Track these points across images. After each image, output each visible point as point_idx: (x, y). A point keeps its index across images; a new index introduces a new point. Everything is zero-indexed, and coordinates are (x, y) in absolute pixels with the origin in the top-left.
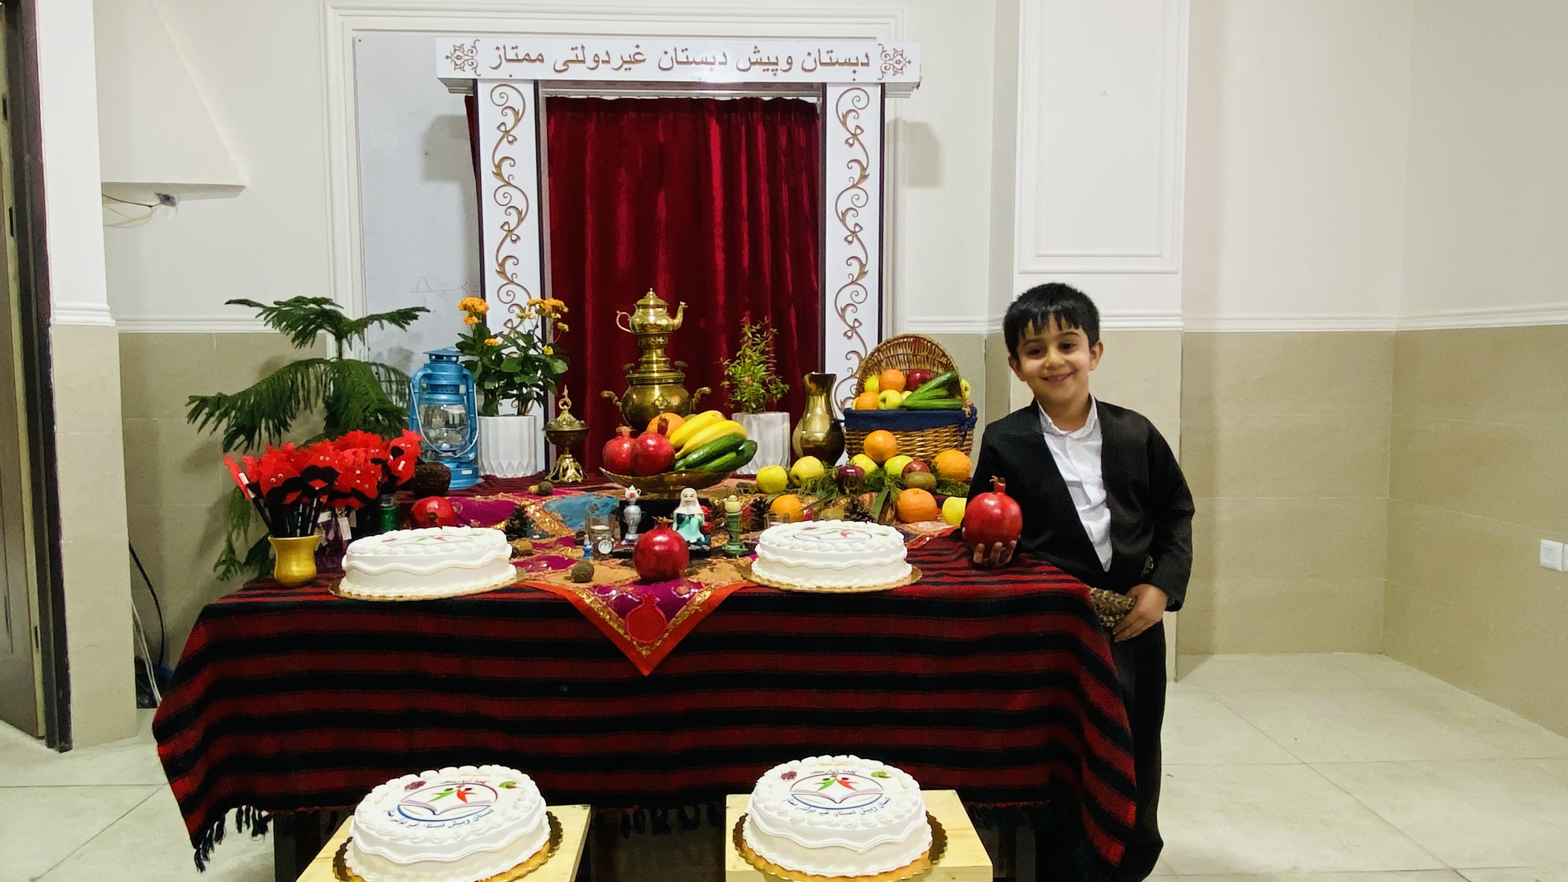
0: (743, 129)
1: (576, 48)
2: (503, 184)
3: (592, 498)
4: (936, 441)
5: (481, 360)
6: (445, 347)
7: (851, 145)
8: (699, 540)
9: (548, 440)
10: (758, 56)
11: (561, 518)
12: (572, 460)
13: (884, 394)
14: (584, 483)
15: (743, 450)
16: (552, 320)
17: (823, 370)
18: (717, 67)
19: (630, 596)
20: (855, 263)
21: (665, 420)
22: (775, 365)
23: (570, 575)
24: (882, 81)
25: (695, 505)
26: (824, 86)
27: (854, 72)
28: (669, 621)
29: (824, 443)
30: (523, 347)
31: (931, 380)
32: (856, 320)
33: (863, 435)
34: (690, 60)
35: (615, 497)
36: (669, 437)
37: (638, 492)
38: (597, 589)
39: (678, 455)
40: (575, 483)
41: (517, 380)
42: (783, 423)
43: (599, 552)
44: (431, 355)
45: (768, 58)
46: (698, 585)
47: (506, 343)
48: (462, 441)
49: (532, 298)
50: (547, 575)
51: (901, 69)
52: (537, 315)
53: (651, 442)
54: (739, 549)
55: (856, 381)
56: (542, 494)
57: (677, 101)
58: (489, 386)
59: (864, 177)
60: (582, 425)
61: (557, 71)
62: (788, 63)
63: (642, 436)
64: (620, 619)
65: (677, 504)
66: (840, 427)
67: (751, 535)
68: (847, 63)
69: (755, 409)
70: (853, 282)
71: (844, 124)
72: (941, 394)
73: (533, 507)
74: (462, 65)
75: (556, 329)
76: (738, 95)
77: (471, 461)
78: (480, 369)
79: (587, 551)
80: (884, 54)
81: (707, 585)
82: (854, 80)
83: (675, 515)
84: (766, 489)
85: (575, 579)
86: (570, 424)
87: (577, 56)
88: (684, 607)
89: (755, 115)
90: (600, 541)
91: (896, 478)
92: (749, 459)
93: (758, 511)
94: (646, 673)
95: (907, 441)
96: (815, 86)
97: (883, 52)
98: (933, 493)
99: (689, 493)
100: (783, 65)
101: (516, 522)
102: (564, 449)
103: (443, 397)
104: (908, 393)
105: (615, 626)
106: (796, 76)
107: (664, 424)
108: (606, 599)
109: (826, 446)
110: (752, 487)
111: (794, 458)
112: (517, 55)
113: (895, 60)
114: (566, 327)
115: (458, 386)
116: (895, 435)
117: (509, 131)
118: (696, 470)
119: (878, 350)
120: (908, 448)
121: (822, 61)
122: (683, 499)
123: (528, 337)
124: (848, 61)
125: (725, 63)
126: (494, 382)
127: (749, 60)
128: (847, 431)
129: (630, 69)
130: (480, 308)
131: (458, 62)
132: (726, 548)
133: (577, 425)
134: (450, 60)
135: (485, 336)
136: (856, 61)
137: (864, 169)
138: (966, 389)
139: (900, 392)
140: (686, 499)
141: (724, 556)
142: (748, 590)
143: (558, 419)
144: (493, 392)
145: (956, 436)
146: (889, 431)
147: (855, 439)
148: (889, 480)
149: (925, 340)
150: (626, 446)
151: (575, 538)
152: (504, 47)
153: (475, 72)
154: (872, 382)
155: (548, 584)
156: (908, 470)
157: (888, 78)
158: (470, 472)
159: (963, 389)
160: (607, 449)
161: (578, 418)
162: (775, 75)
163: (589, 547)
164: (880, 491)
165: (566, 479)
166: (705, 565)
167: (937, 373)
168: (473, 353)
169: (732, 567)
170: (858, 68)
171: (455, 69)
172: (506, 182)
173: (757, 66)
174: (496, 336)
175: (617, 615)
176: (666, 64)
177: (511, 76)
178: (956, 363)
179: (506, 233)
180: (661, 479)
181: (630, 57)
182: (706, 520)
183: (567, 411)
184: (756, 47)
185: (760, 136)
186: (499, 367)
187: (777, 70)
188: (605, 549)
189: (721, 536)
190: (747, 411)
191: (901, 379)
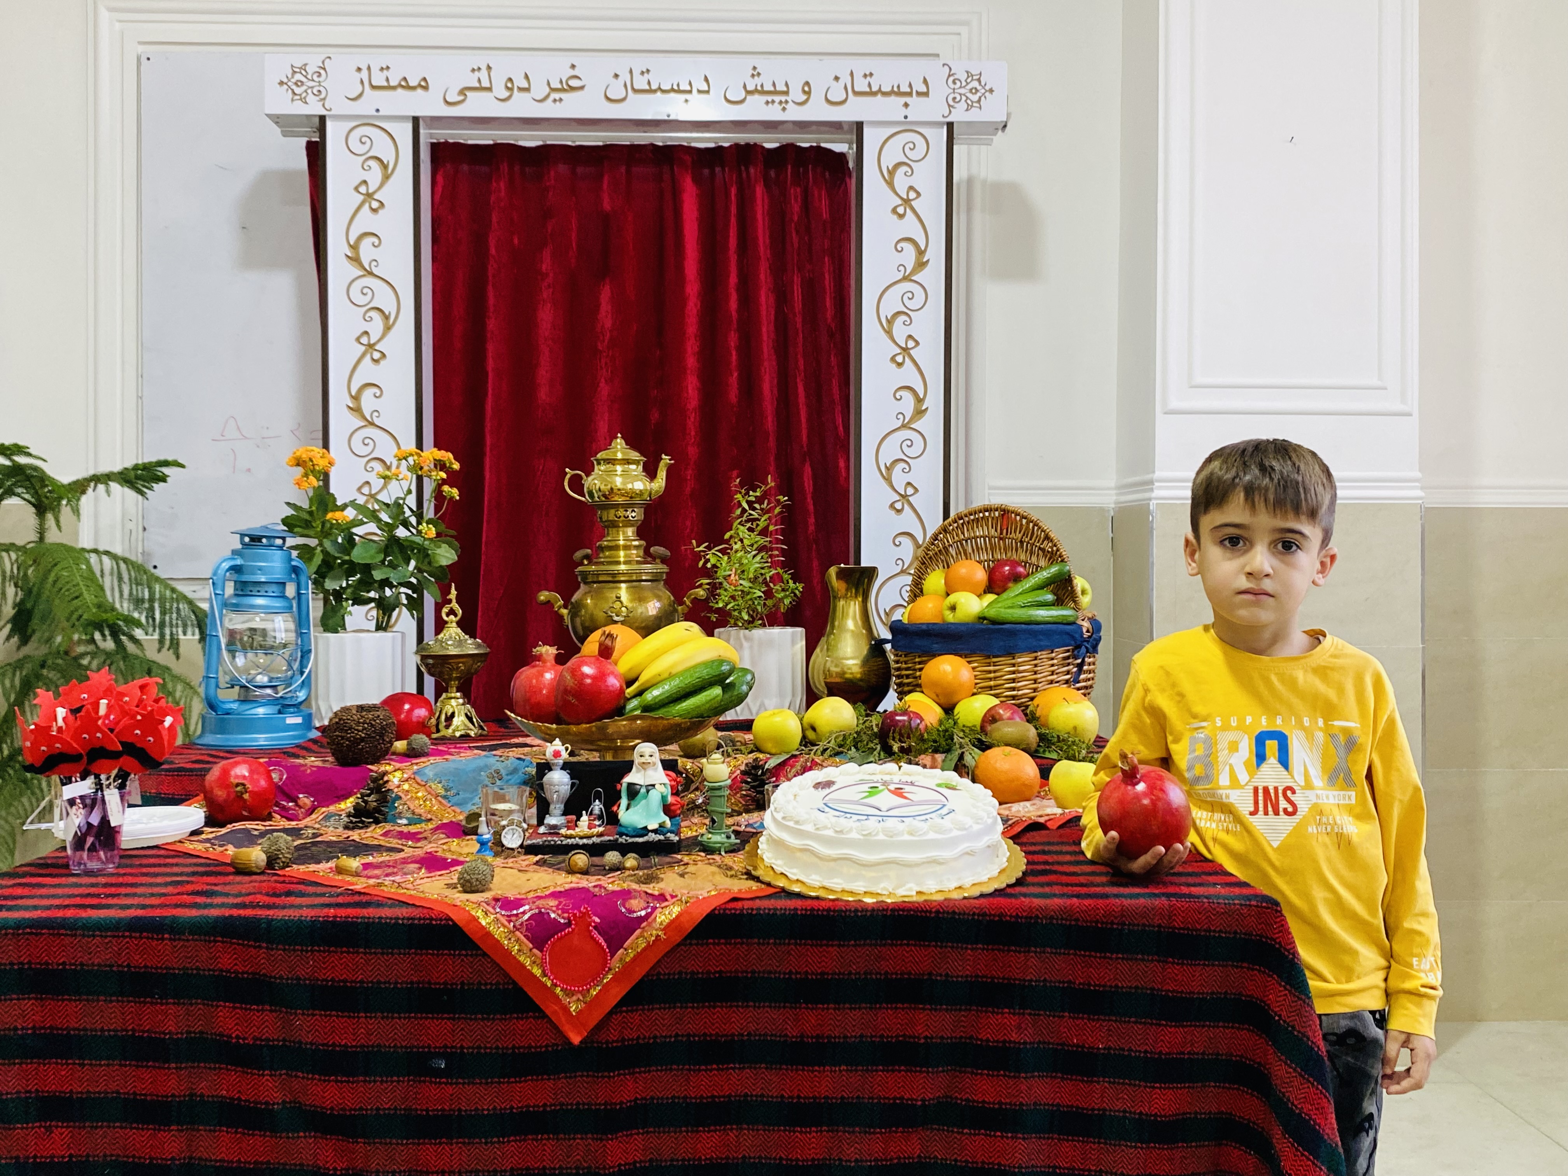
0: (733, 191)
1: (479, 69)
2: (361, 273)
3: (492, 760)
4: (1036, 673)
5: (321, 544)
6: (264, 523)
7: (901, 216)
8: (662, 825)
9: (423, 669)
10: (758, 81)
11: (443, 792)
12: (461, 701)
13: (952, 598)
14: (479, 738)
15: (732, 685)
16: (434, 485)
17: (858, 560)
18: (695, 97)
19: (553, 915)
20: (907, 395)
21: (610, 635)
22: (783, 552)
23: (455, 881)
24: (949, 120)
25: (656, 770)
26: (859, 126)
27: (906, 105)
28: (612, 956)
29: (859, 676)
30: (387, 524)
31: (1027, 576)
32: (909, 484)
33: (920, 663)
34: (654, 87)
35: (528, 758)
36: (616, 664)
37: (567, 749)
38: (499, 904)
39: (630, 691)
40: (465, 737)
41: (378, 575)
42: (793, 643)
43: (503, 846)
44: (243, 535)
45: (774, 85)
46: (662, 898)
47: (360, 517)
48: (287, 671)
49: (403, 448)
50: (418, 882)
51: (979, 101)
52: (409, 474)
53: (587, 670)
54: (726, 840)
55: (909, 579)
56: (412, 754)
57: (634, 149)
58: (331, 585)
59: (921, 265)
60: (478, 646)
61: (447, 103)
62: (804, 92)
63: (574, 660)
64: (535, 951)
65: (628, 767)
66: (883, 652)
67: (744, 819)
68: (897, 92)
69: (749, 622)
70: (904, 426)
71: (890, 184)
72: (1041, 599)
73: (398, 774)
74: (304, 95)
75: (439, 496)
76: (726, 139)
77: (301, 703)
78: (318, 559)
79: (483, 844)
80: (951, 79)
81: (673, 897)
82: (906, 117)
83: (624, 786)
84: (769, 746)
85: (463, 886)
86: (460, 643)
87: (479, 81)
88: (638, 932)
89: (752, 171)
90: (504, 827)
91: (971, 730)
92: (741, 699)
93: (754, 780)
94: (576, 1040)
95: (990, 672)
96: (846, 127)
97: (949, 76)
98: (1034, 754)
99: (647, 749)
100: (796, 94)
101: (370, 799)
102: (447, 684)
103: (260, 601)
104: (991, 597)
105: (528, 963)
106: (817, 112)
107: (608, 642)
108: (514, 919)
109: (861, 680)
110: (746, 744)
111: (812, 697)
112: (387, 80)
113: (969, 87)
114: (455, 493)
115: (283, 584)
116: (969, 662)
117: (375, 192)
118: (660, 713)
119: (945, 530)
120: (992, 683)
121: (856, 89)
122: (637, 760)
123: (397, 507)
124: (895, 89)
125: (708, 92)
126: (340, 579)
127: (745, 86)
128: (896, 655)
129: (561, 100)
130: (321, 464)
131: (298, 90)
132: (705, 838)
133: (471, 646)
134: (285, 87)
135: (327, 506)
136: (909, 90)
137: (921, 253)
138: (1083, 592)
139: (979, 596)
140: (643, 760)
141: (704, 851)
142: (739, 905)
143: (440, 637)
144: (338, 594)
145: (1069, 664)
146: (961, 656)
147: (907, 669)
148: (961, 734)
149: (1017, 514)
150: (548, 676)
151: (464, 823)
152: (369, 68)
153: (323, 105)
154: (935, 580)
155: (422, 895)
156: (991, 718)
157: (958, 115)
158: (299, 720)
159: (1079, 590)
160: (518, 682)
161: (473, 636)
162: (784, 109)
163: (488, 836)
164: (948, 751)
165: (450, 731)
166: (671, 865)
167: (1037, 567)
168: (311, 533)
169: (714, 869)
170: (913, 100)
171: (292, 100)
172: (365, 270)
173: (757, 97)
174: (344, 507)
175: (531, 946)
176: (617, 92)
177: (378, 110)
178: (1065, 550)
179: (363, 348)
180: (602, 729)
181: (561, 82)
182: (672, 794)
183: (454, 624)
184: (755, 68)
185: (759, 202)
186: (349, 555)
187: (787, 102)
188: (512, 840)
189: (696, 820)
190: (736, 625)
191: (980, 575)
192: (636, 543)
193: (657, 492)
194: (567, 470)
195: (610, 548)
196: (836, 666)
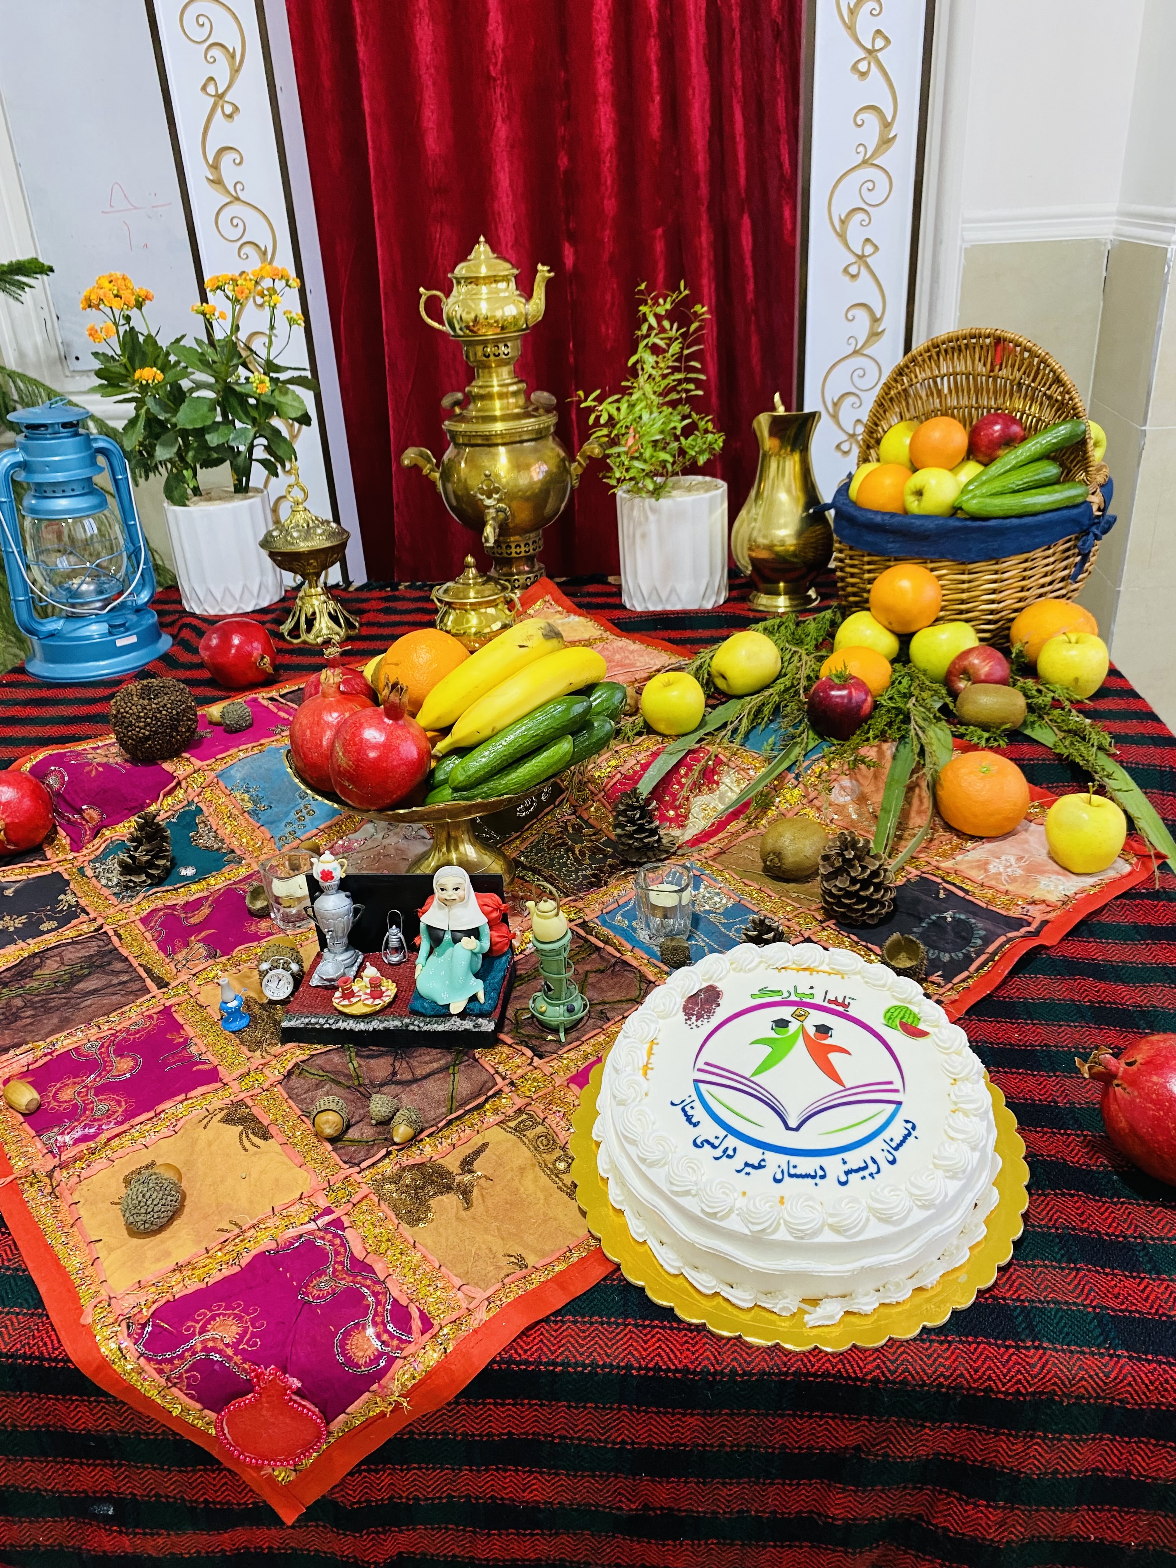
8: (472, 1000)
11: (250, 806)
13: (919, 476)
20: (870, 119)
25: (465, 905)
29: (792, 548)
31: (1024, 439)
32: (868, 240)
33: (869, 566)
39: (441, 747)
42: (713, 511)
54: (566, 1016)
60: (330, 536)
70: (865, 163)
72: (1042, 476)
73: (199, 778)
78: (139, 426)
83: (423, 925)
95: (963, 582)
99: (450, 879)
103: (64, 504)
104: (972, 470)
109: (795, 554)
115: (89, 478)
116: (936, 571)
119: (904, 370)
122: (437, 893)
133: (322, 538)
138: (1097, 448)
139: (954, 470)
140: (445, 895)
145: (1069, 557)
146: (925, 562)
148: (919, 695)
149: (1017, 345)
154: (897, 440)
156: (961, 670)
165: (311, 636)
167: (1040, 424)
178: (1081, 399)
179: (212, 100)
186: (177, 415)
191: (959, 437)
192: (514, 388)
193: (534, 316)
194: (422, 290)
195: (482, 397)
196: (765, 537)
